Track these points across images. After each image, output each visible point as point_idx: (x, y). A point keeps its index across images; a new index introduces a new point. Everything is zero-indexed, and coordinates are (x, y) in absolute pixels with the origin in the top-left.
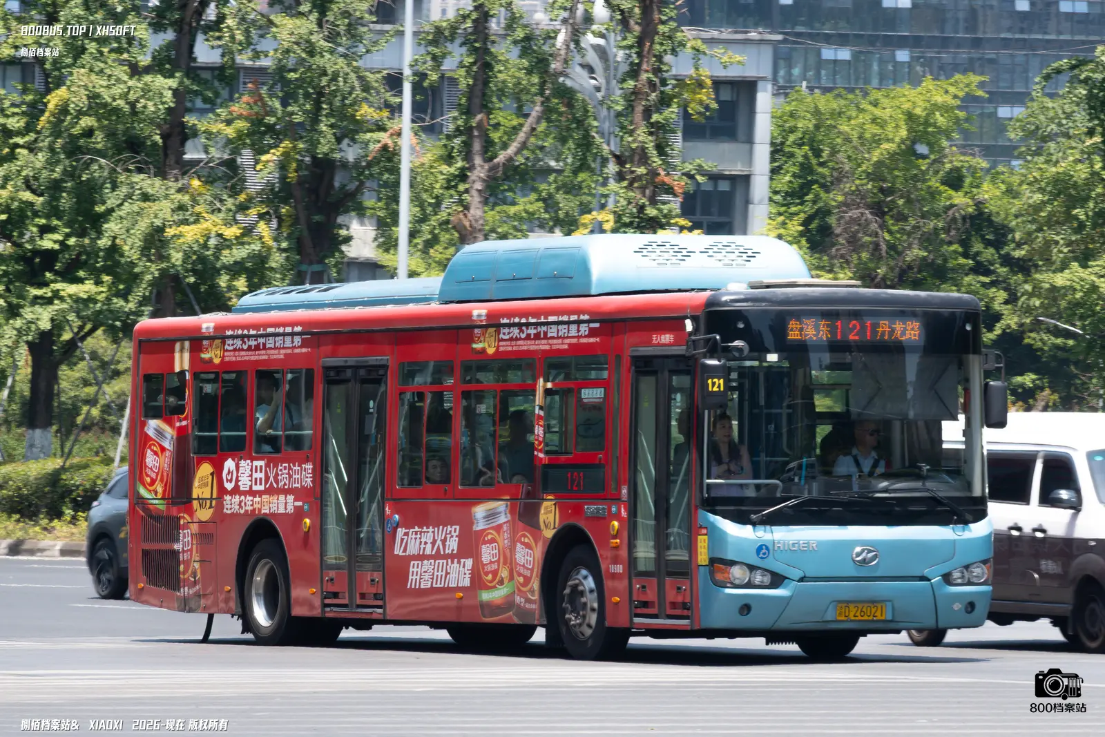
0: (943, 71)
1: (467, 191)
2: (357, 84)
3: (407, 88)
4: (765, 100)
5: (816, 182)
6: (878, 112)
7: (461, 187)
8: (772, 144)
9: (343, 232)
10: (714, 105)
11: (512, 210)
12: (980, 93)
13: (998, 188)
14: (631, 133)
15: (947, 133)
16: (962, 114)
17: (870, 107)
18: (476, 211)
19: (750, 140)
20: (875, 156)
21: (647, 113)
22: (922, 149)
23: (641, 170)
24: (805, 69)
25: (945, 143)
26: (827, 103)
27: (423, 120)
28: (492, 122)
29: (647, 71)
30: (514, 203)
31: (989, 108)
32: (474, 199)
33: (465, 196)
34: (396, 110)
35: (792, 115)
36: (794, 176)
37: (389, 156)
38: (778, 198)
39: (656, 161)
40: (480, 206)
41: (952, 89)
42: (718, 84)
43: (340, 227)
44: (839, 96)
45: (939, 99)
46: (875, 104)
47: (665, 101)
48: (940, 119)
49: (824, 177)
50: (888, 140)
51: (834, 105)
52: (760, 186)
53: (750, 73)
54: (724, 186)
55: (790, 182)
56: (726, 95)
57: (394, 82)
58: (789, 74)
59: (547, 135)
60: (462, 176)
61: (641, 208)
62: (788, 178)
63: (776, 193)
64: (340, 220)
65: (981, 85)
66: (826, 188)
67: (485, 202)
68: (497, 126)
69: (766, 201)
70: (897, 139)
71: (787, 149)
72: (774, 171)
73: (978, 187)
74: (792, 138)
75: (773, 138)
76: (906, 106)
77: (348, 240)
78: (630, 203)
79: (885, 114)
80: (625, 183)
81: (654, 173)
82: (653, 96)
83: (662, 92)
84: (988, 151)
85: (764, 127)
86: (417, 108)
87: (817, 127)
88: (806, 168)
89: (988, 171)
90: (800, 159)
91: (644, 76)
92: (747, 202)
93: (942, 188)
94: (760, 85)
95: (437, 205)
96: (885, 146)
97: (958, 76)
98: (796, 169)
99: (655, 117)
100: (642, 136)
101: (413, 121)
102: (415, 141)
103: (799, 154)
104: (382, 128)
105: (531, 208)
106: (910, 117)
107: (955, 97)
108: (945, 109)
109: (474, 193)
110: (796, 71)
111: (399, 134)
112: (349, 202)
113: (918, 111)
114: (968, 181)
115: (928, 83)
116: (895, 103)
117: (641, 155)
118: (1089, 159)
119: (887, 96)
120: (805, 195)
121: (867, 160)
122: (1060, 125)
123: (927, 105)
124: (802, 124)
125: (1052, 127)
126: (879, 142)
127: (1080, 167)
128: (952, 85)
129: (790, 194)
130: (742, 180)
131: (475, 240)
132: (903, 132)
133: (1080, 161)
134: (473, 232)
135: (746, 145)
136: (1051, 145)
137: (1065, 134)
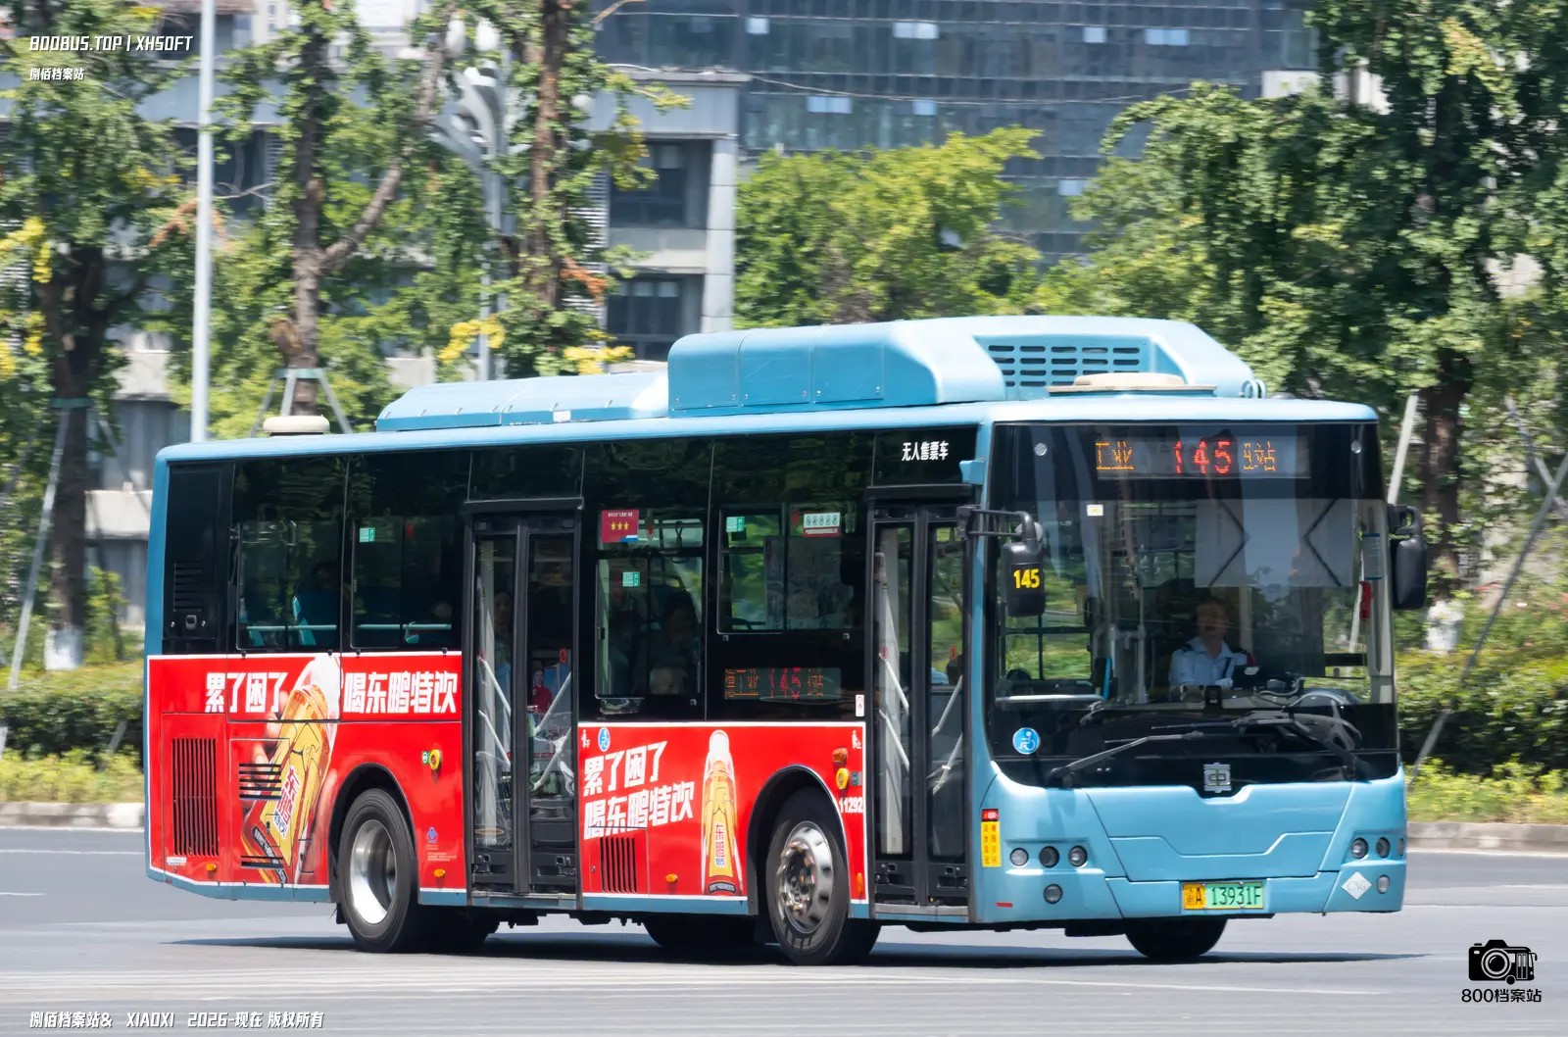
0: (979, 126)
1: (293, 291)
2: (134, 140)
3: (205, 143)
4: (725, 166)
5: (799, 285)
6: (885, 182)
7: (284, 286)
8: (738, 231)
9: (115, 351)
10: (651, 175)
11: (364, 323)
12: (1031, 154)
13: (1059, 292)
14: (529, 207)
15: (985, 212)
16: (1004, 185)
17: (874, 175)
18: (306, 320)
19: (703, 225)
20: (883, 244)
21: (552, 179)
22: (950, 238)
23: (541, 261)
24: (787, 127)
25: (982, 226)
26: (811, 168)
27: (227, 191)
28: (335, 198)
29: (549, 119)
30: (365, 314)
31: (1048, 181)
32: (303, 304)
33: (291, 299)
34: (189, 176)
35: (765, 188)
36: (771, 275)
37: (181, 242)
38: (746, 306)
39: (563, 247)
40: (312, 313)
41: (990, 148)
42: (655, 144)
43: (111, 343)
44: (828, 158)
45: (973, 162)
46: (882, 169)
47: (576, 163)
48: (973, 191)
49: (811, 276)
50: (903, 221)
51: (825, 171)
52: (719, 292)
53: (703, 128)
54: (668, 291)
55: (764, 285)
56: (670, 161)
57: (186, 138)
58: (762, 135)
59: (413, 216)
60: (286, 271)
61: (545, 314)
62: (760, 279)
63: (743, 300)
64: (111, 333)
65: (1033, 143)
66: (813, 294)
67: (321, 309)
68: (340, 204)
69: (729, 312)
70: (913, 221)
71: (760, 238)
72: (740, 269)
73: (1030, 291)
74: (762, 218)
75: (738, 222)
76: (927, 174)
77: (123, 362)
78: (526, 308)
79: (893, 185)
80: (519, 280)
81: (558, 264)
82: (560, 153)
83: (572, 149)
84: (1043, 242)
85: (723, 205)
86: (221, 174)
87: (800, 203)
88: (788, 265)
89: (1043, 268)
90: (778, 253)
91: (544, 126)
92: (699, 313)
93: (979, 293)
94: (719, 145)
95: (255, 313)
96: (897, 230)
97: (999, 131)
98: (773, 267)
99: (562, 185)
100: (543, 211)
101: (216, 193)
102: (219, 220)
103: (777, 242)
104: (171, 204)
105: (391, 320)
106: (932, 190)
107: (996, 160)
108: (983, 178)
109: (302, 294)
110: (773, 130)
111: (194, 212)
112: (125, 309)
113: (942, 181)
114: (1016, 282)
115: (957, 141)
116: (910, 169)
117: (542, 239)
118: (1186, 247)
119: (899, 159)
120: (786, 302)
121: (869, 251)
122: (1146, 198)
123: (955, 171)
124: (776, 199)
125: (1134, 202)
126: (888, 225)
127: (1175, 259)
128: (991, 142)
129: (763, 302)
130: (694, 282)
131: (304, 363)
132: (922, 209)
133: (1174, 251)
134: (302, 350)
135: (699, 233)
136: (1133, 228)
137: (1152, 212)
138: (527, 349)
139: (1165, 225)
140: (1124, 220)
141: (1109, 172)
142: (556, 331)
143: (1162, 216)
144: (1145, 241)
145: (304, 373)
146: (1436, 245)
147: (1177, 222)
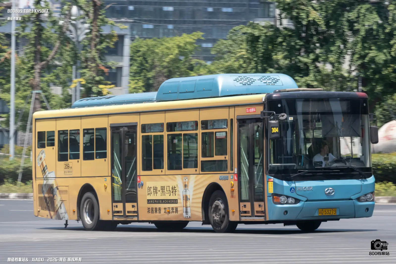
0: (189, 32)
3: (13, 38)
4: (127, 42)
5: (144, 69)
6: (168, 45)
7: (33, 71)
8: (130, 56)
12: (202, 38)
13: (205, 70)
14: (90, 52)
15: (191, 52)
16: (196, 45)
17: (165, 43)
18: (37, 79)
19: (122, 55)
20: (167, 60)
21: (96, 45)
23: (94, 65)
25: (190, 55)
26: (150, 42)
29: (95, 31)
31: (200, 44)
32: (37, 75)
33: (34, 74)
35: (137, 47)
36: (138, 67)
38: (131, 74)
39: (99, 61)
40: (38, 77)
41: (193, 37)
44: (155, 40)
45: (188, 40)
46: (167, 42)
47: (101, 42)
48: (189, 47)
49: (147, 67)
50: (172, 54)
51: (154, 43)
52: (126, 71)
53: (123, 32)
54: (114, 71)
55: (136, 69)
58: (132, 33)
60: (33, 67)
61: (94, 77)
62: (135, 68)
65: (203, 36)
66: (148, 71)
69: (128, 75)
70: (174, 54)
71: (135, 58)
72: (131, 65)
73: (199, 70)
75: (130, 54)
76: (178, 43)
78: (90, 76)
79: (170, 46)
80: (88, 69)
81: (97, 66)
82: (98, 40)
83: (100, 39)
85: (127, 51)
87: (148, 50)
88: (142, 64)
90: (139, 62)
91: (94, 33)
92: (121, 76)
93: (187, 71)
94: (126, 36)
96: (171, 56)
97: (194, 33)
98: (137, 65)
99: (98, 47)
100: (94, 53)
103: (139, 59)
105: (52, 78)
106: (179, 47)
107: (194, 40)
108: (191, 43)
109: (37, 73)
113: (181, 44)
114: (196, 68)
115: (185, 35)
116: (173, 42)
117: (93, 60)
118: (238, 60)
119: (171, 40)
120: (141, 73)
121: (164, 61)
122: (228, 49)
123: (184, 42)
124: (141, 49)
125: (226, 50)
126: (168, 55)
127: (236, 63)
128: (193, 35)
129: (136, 73)
130: (120, 69)
131: (37, 89)
132: (176, 51)
133: (235, 61)
134: (37, 86)
135: (121, 57)
136: (225, 56)
137: (229, 52)
138: (90, 85)
139: (232, 55)
140: (223, 54)
141: (219, 43)
142: (97, 81)
143: (232, 53)
144: (228, 59)
145: (37, 92)
146: (305, 60)
147: (236, 54)
